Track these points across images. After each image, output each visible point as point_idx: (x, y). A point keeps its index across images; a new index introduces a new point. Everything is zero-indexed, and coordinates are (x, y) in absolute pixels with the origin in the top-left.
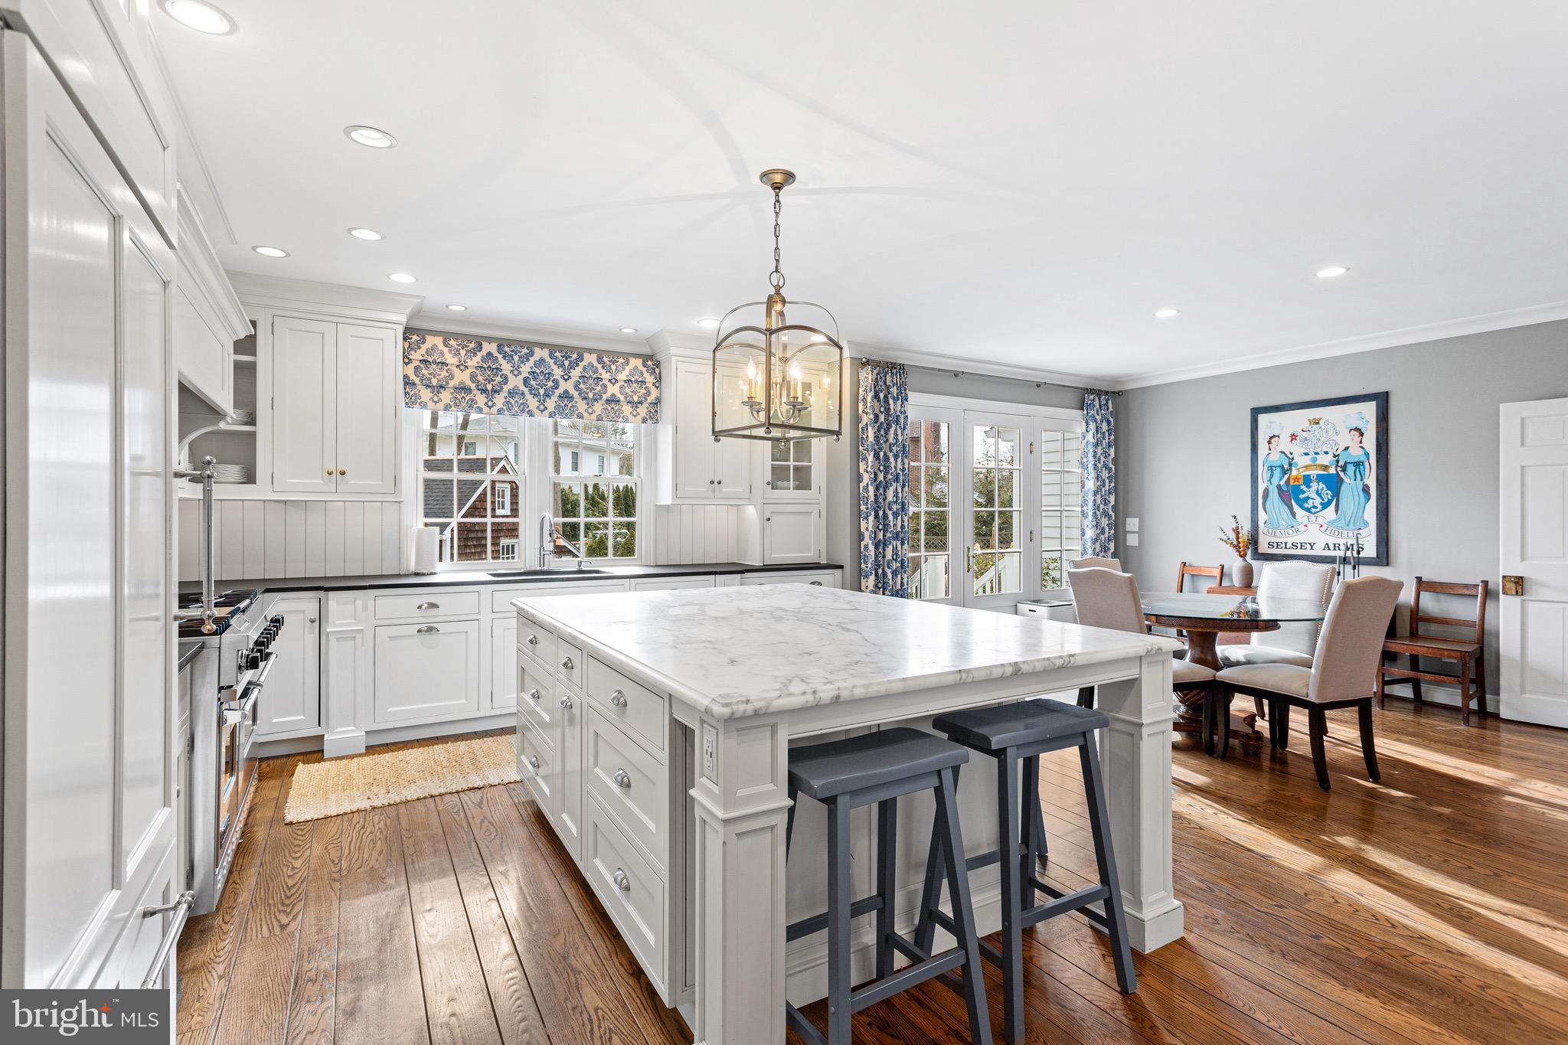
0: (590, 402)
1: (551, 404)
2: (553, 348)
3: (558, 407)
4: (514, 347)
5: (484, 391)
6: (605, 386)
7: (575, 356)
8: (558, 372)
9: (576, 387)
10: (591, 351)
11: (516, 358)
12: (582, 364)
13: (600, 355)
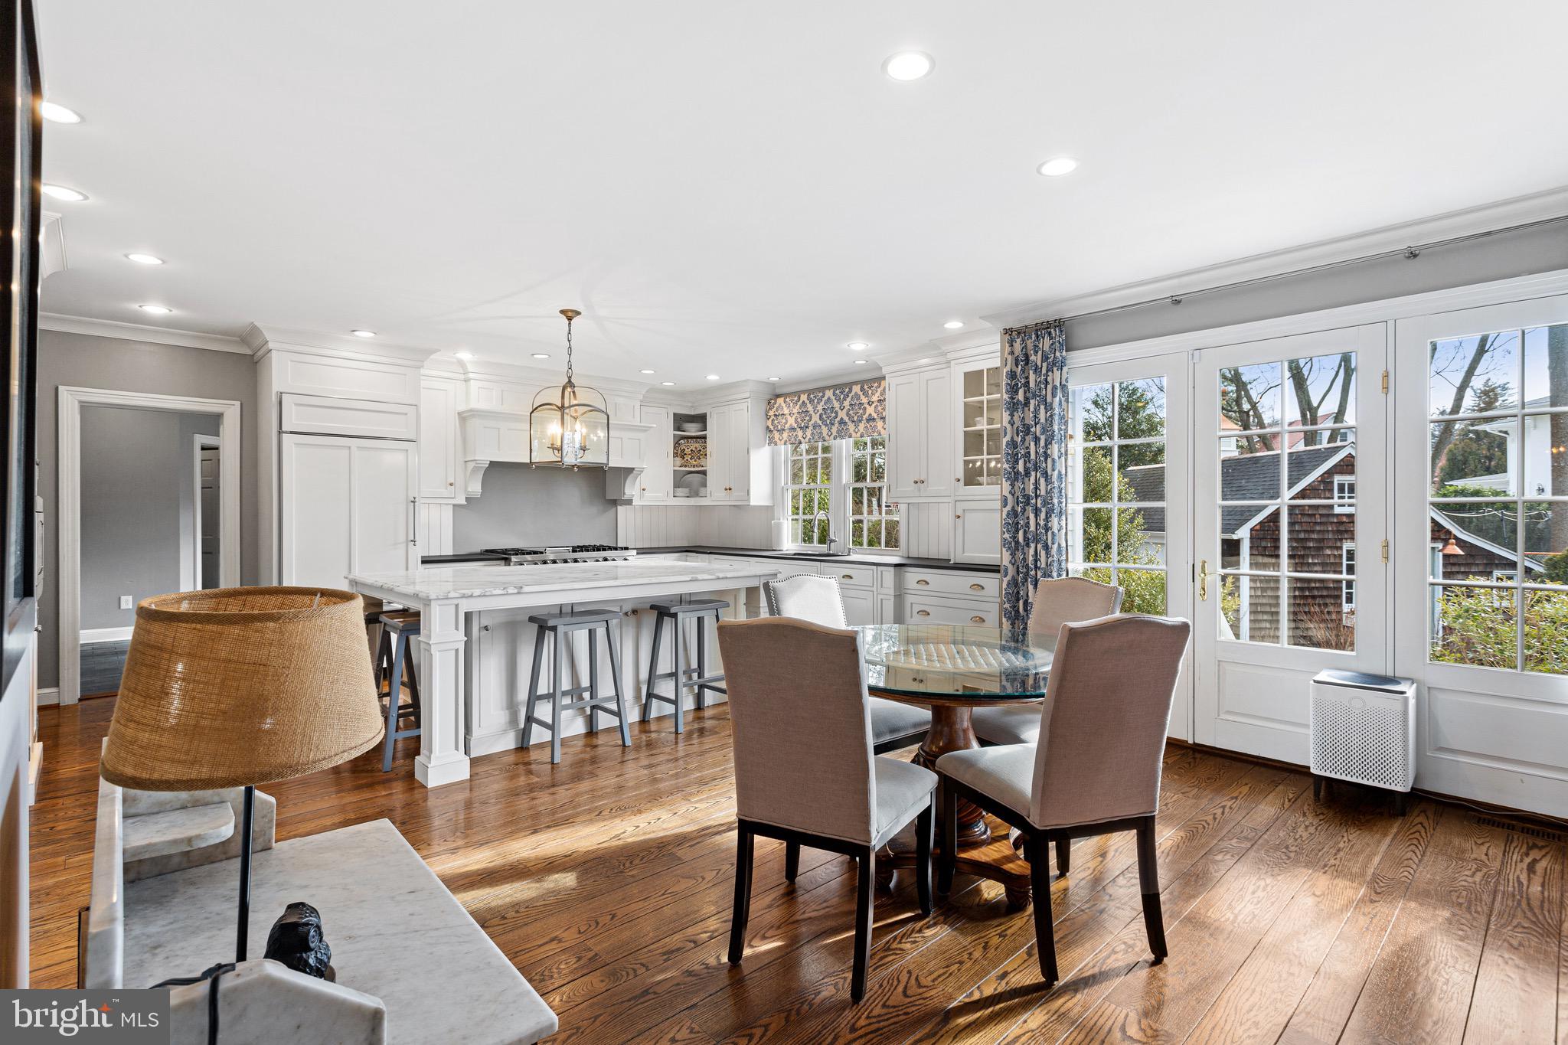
0: (856, 423)
1: (834, 430)
2: (835, 387)
3: (839, 431)
4: (815, 392)
5: (801, 428)
6: (865, 409)
7: (847, 390)
8: (836, 405)
9: (848, 414)
10: (856, 383)
11: (816, 401)
12: (850, 395)
13: (862, 383)
